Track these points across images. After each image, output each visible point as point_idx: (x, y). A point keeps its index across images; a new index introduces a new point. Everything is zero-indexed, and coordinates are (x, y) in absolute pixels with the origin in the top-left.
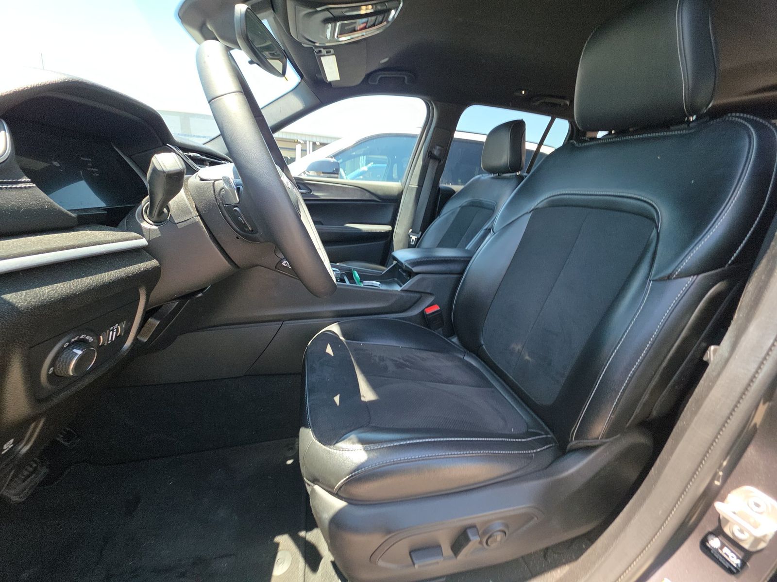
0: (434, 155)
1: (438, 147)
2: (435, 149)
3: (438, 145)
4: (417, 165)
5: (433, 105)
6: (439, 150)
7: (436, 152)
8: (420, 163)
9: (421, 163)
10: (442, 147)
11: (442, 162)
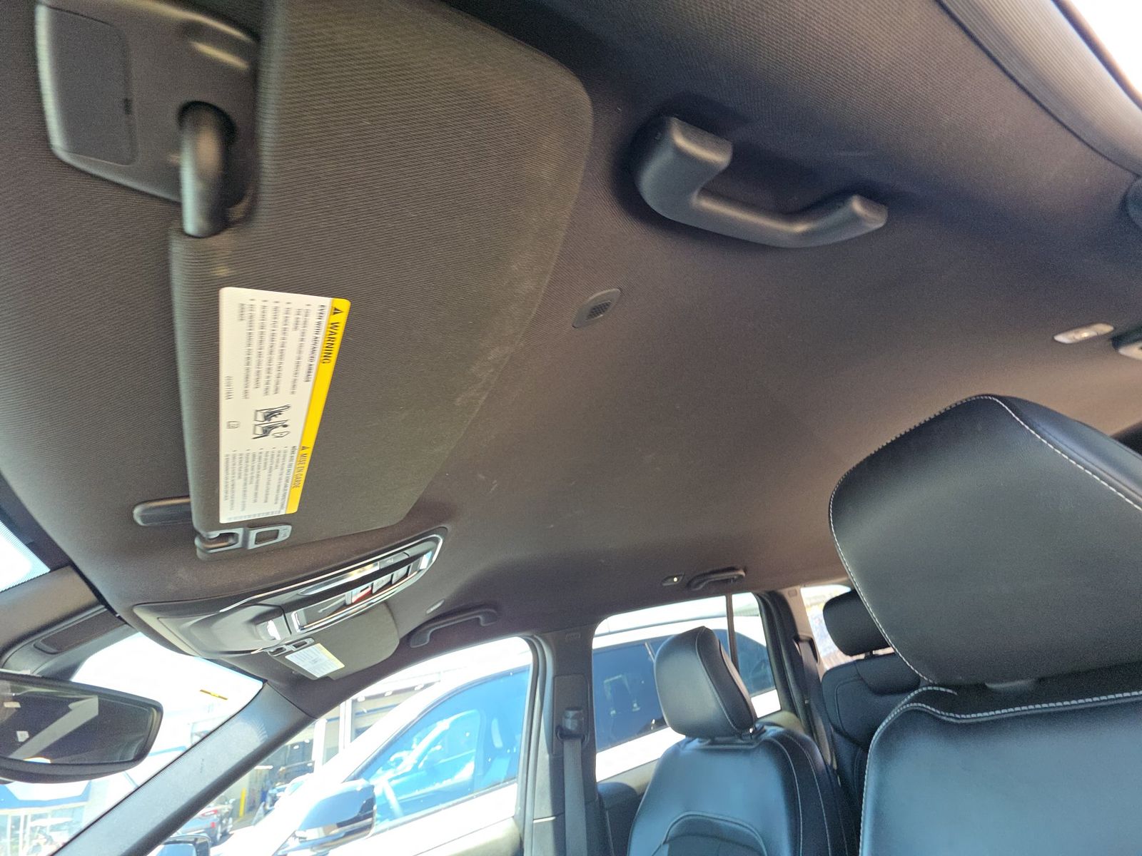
0: (570, 731)
1: (571, 713)
2: (566, 718)
3: (569, 709)
4: (538, 766)
5: (539, 639)
6: (573, 718)
7: (570, 724)
8: (544, 757)
9: (547, 757)
10: (577, 709)
11: (588, 739)
